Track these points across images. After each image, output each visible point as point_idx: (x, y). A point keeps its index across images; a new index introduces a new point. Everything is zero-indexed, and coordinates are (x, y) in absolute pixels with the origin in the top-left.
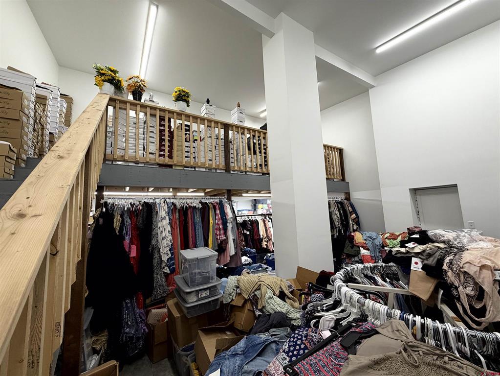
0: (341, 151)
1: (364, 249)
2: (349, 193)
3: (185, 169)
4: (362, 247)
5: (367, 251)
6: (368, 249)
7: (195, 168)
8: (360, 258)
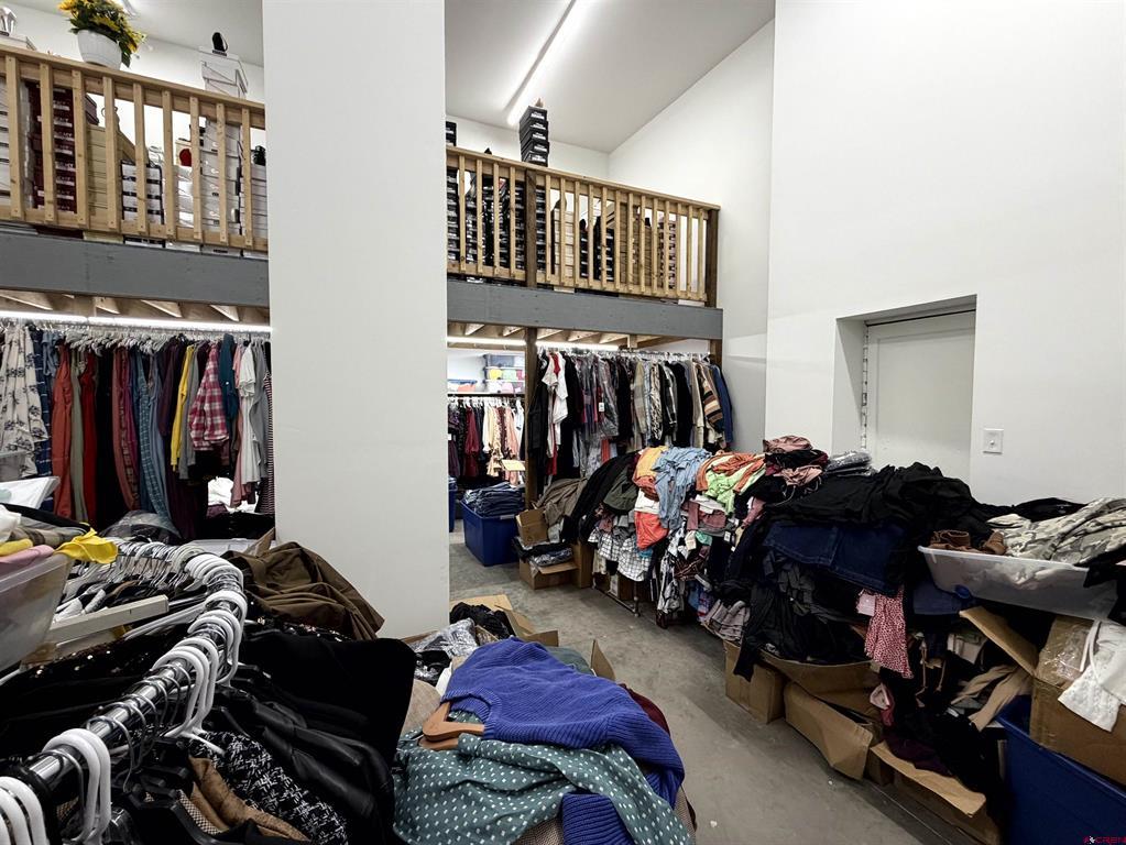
0: (712, 215)
1: (646, 496)
2: (721, 341)
3: (128, 243)
4: (644, 489)
5: (651, 502)
6: (656, 499)
7: (163, 242)
8: (631, 521)
